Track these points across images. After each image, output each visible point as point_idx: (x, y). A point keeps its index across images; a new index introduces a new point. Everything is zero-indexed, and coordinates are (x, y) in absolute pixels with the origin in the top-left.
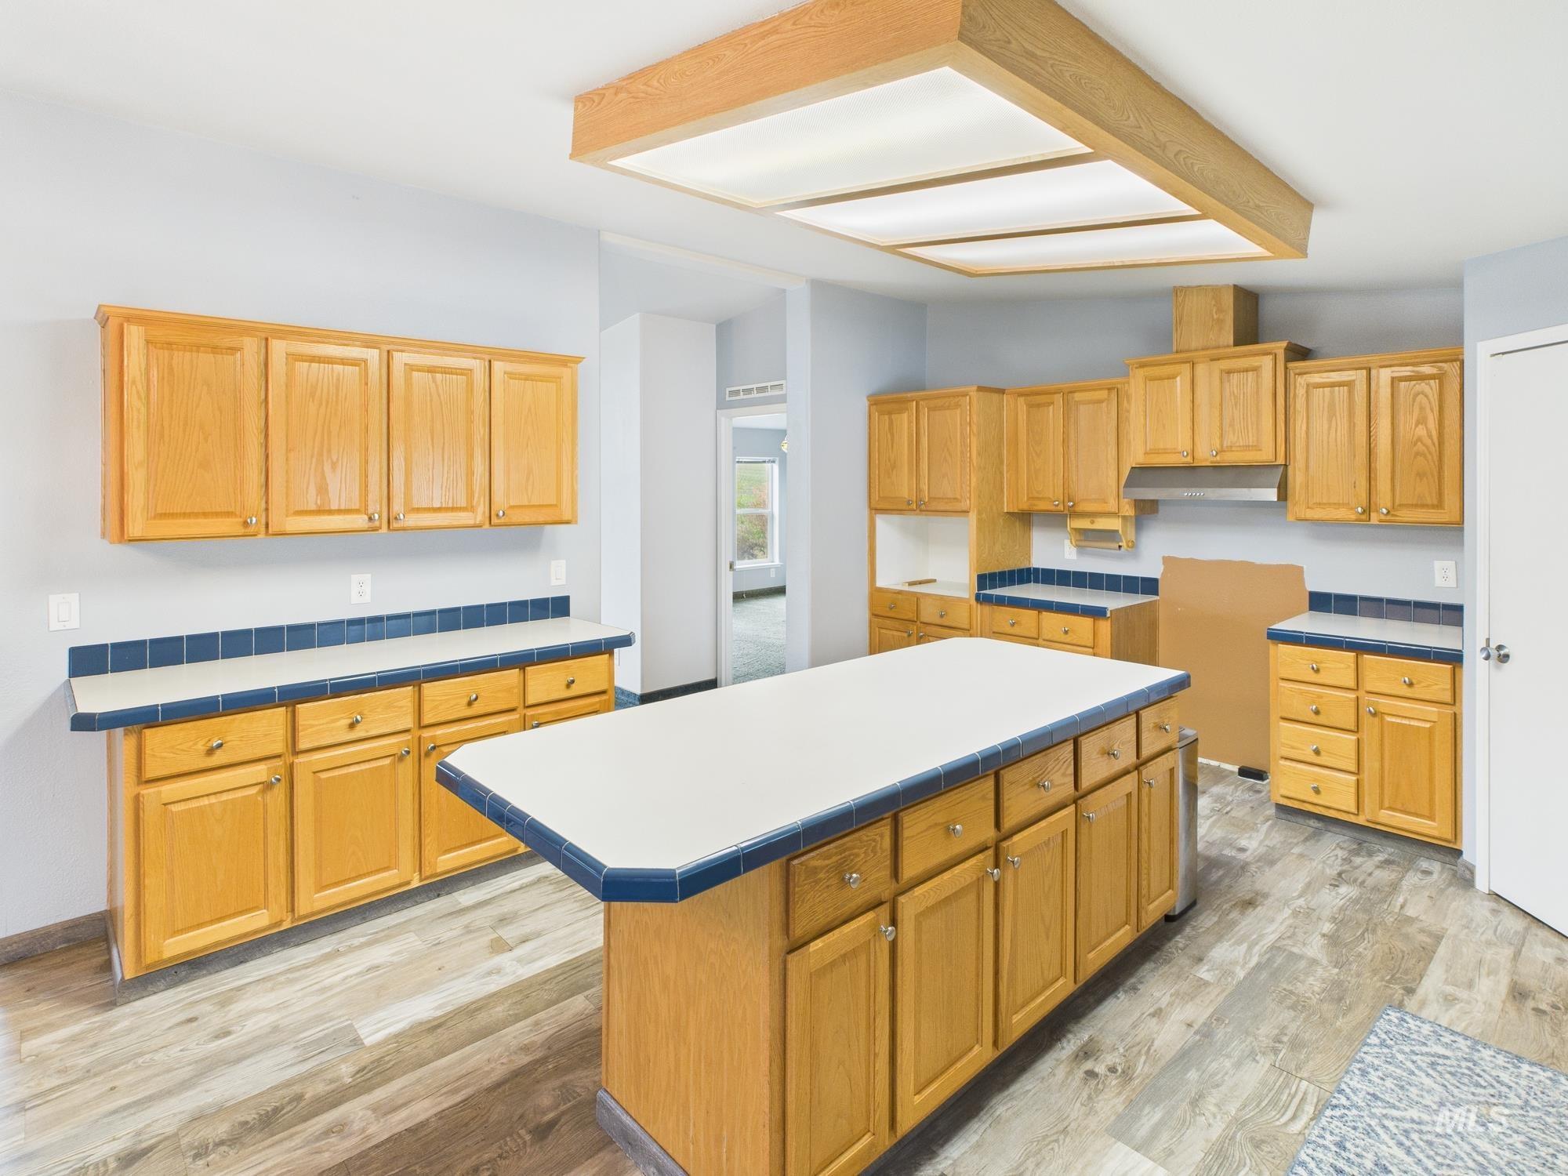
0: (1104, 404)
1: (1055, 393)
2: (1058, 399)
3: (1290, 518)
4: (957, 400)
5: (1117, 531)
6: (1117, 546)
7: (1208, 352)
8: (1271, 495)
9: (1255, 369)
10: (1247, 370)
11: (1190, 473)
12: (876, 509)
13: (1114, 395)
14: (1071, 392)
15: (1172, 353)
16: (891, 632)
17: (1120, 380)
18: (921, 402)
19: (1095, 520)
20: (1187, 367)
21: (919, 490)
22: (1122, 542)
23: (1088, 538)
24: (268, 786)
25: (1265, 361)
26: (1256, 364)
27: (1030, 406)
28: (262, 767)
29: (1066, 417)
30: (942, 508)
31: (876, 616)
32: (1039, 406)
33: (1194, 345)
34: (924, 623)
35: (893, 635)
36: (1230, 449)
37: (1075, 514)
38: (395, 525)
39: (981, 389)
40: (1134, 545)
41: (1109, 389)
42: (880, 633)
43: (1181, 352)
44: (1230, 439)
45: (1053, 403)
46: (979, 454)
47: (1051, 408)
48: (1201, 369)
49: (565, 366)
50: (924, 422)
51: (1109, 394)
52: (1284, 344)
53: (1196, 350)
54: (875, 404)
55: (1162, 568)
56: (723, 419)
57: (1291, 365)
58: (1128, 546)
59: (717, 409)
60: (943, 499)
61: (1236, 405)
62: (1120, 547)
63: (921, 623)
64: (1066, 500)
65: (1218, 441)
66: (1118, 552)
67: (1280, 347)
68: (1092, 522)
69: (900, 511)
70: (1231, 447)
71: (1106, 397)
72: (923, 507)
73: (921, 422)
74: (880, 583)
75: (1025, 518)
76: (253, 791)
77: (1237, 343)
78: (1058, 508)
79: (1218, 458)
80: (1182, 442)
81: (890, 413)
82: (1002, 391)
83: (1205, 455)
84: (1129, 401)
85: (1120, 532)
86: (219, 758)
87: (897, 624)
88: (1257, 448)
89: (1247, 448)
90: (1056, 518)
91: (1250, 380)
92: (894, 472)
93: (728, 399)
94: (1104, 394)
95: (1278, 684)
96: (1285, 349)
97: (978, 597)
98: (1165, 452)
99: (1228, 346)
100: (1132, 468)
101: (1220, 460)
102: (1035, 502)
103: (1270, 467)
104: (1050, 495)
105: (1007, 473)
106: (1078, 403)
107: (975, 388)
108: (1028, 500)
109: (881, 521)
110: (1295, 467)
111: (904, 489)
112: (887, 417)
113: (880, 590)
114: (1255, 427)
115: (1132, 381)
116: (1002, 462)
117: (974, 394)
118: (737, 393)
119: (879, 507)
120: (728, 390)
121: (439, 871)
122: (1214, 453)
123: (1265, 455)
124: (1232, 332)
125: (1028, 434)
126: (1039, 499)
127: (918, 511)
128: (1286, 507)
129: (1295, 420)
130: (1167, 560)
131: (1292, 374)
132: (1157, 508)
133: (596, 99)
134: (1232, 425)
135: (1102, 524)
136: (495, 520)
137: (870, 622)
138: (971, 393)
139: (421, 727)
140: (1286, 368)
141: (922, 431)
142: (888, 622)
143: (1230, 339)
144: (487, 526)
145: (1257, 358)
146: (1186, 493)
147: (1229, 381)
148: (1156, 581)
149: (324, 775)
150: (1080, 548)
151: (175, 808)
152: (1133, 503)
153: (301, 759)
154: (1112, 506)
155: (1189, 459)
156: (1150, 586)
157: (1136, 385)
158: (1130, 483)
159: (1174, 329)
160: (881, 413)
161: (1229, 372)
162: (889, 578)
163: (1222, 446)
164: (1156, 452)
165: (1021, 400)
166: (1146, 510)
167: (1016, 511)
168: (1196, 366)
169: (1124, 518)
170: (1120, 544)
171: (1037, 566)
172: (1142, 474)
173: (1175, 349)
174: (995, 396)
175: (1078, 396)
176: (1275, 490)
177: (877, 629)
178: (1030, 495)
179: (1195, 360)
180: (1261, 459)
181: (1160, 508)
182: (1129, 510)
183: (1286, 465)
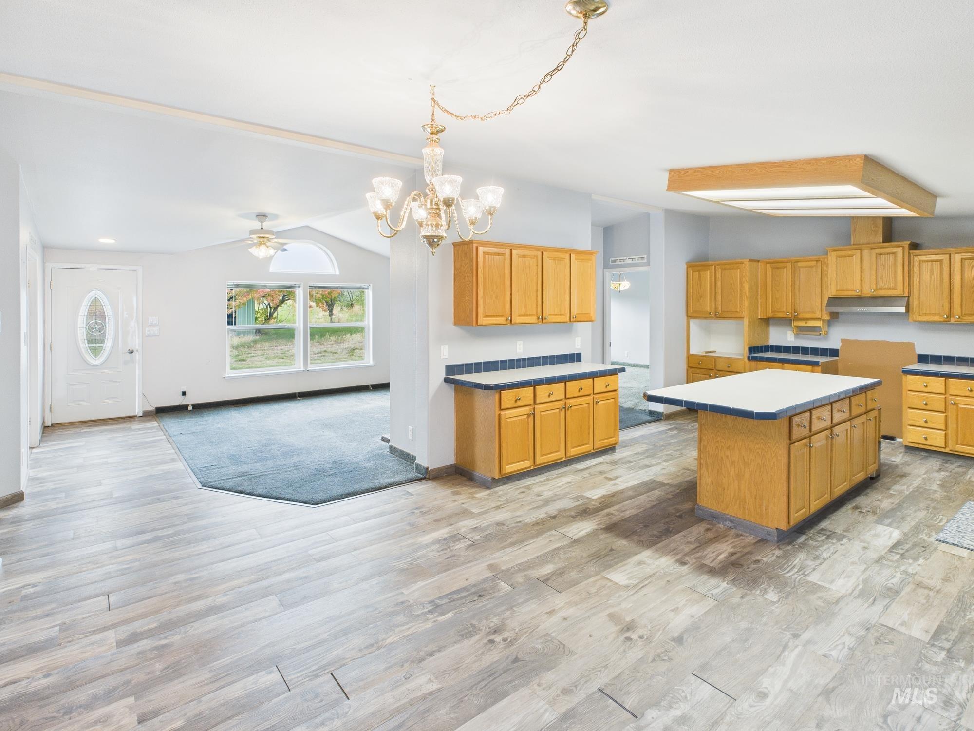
0: (814, 268)
1: (788, 262)
2: (789, 265)
3: (910, 320)
4: (737, 265)
5: (820, 327)
6: (818, 334)
7: (870, 245)
8: (902, 310)
9: (894, 253)
10: (889, 254)
11: (860, 300)
12: (691, 317)
13: (819, 264)
14: (796, 262)
15: (850, 245)
16: (700, 375)
17: (823, 257)
18: (717, 266)
19: (808, 322)
20: (858, 252)
21: (716, 308)
22: (822, 332)
23: (801, 331)
24: (529, 415)
25: (899, 250)
26: (894, 251)
27: (773, 268)
28: (527, 408)
29: (794, 273)
30: (730, 316)
31: (691, 367)
32: (778, 268)
33: (861, 242)
34: (718, 370)
35: (701, 376)
36: (881, 289)
37: (797, 319)
38: (544, 321)
39: (751, 260)
40: (827, 333)
41: (817, 261)
42: (693, 376)
43: (855, 245)
44: (881, 284)
45: (786, 267)
46: (749, 291)
47: (785, 269)
48: (866, 253)
49: (592, 255)
50: (719, 275)
51: (817, 263)
52: (909, 243)
53: (863, 244)
54: (690, 267)
55: (841, 344)
56: (607, 273)
57: (910, 252)
58: (825, 334)
59: (604, 268)
60: (730, 312)
61: (884, 269)
62: (820, 334)
63: (717, 370)
64: (793, 312)
65: (874, 285)
66: (819, 337)
67: (906, 244)
68: (806, 323)
69: (705, 318)
70: (881, 288)
71: (815, 264)
72: (718, 316)
73: (717, 274)
74: (692, 352)
75: (767, 321)
76: (525, 417)
77: (884, 242)
78: (788, 316)
79: (875, 293)
80: (857, 286)
81: (699, 271)
82: (758, 261)
83: (868, 291)
84: (827, 266)
85: (821, 327)
86: (519, 403)
87: (703, 371)
88: (894, 288)
89: (890, 289)
90: (786, 321)
91: (891, 258)
92: (702, 299)
93: (611, 263)
94: (814, 263)
95: (907, 393)
96: (909, 245)
97: (749, 358)
98: (847, 290)
99: (880, 243)
100: (829, 297)
101: (875, 294)
102: (776, 313)
103: (901, 297)
104: (785, 310)
105: (760, 299)
106: (799, 267)
107: (748, 260)
108: (772, 312)
109: (693, 324)
110: (913, 298)
111: (708, 307)
112: (697, 273)
113: (693, 355)
114: (893, 279)
115: (830, 258)
116: (758, 295)
117: (746, 262)
118: (615, 261)
119: (692, 315)
120: (611, 259)
121: (571, 455)
122: (873, 291)
123: (899, 291)
124: (882, 236)
125: (772, 281)
126: (778, 312)
127: (715, 318)
128: (909, 315)
129: (913, 276)
130: (844, 341)
131: (912, 255)
132: (838, 316)
133: (683, 172)
134: (882, 278)
135: (811, 323)
136: (572, 320)
137: (687, 371)
138: (746, 263)
139: (566, 398)
140: (909, 253)
141: (717, 279)
142: (698, 370)
143: (881, 240)
144: (569, 322)
145: (895, 248)
146: (859, 309)
147: (880, 259)
148: (837, 350)
149: (542, 413)
150: (797, 336)
151: (509, 420)
152: (829, 314)
153: (537, 407)
154: (818, 315)
155: (859, 294)
156: (834, 353)
157: (832, 258)
158: (828, 305)
159: (852, 234)
160: (694, 271)
161: (880, 254)
162: (696, 349)
163: (876, 287)
164: (843, 290)
165: (769, 265)
166: (834, 316)
167: (765, 317)
168: (863, 251)
169: (823, 321)
170: (820, 333)
171: (772, 344)
172: (834, 301)
173: (852, 243)
174: (755, 264)
175: (800, 264)
176: (904, 308)
177: (691, 374)
178: (773, 310)
179: (863, 249)
180: (896, 293)
181: (840, 316)
182: (827, 317)
183: (909, 297)
